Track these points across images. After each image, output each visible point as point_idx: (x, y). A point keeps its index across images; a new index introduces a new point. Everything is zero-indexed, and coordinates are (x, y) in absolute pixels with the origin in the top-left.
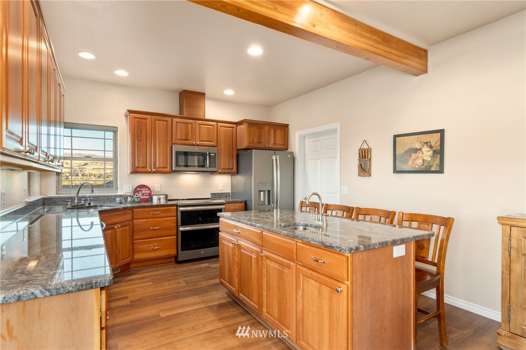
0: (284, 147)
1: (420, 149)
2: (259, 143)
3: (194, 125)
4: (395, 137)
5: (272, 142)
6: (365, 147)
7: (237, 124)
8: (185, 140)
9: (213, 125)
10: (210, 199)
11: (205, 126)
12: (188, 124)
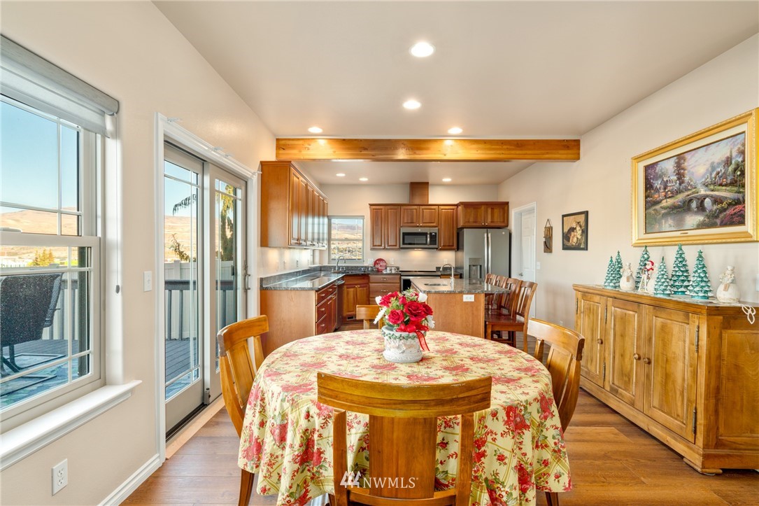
0: (504, 224)
1: (575, 229)
2: (475, 222)
3: (418, 210)
4: (564, 216)
5: (489, 220)
6: (548, 225)
7: (457, 205)
8: (411, 223)
9: (435, 209)
10: (435, 272)
11: (428, 210)
12: (413, 209)
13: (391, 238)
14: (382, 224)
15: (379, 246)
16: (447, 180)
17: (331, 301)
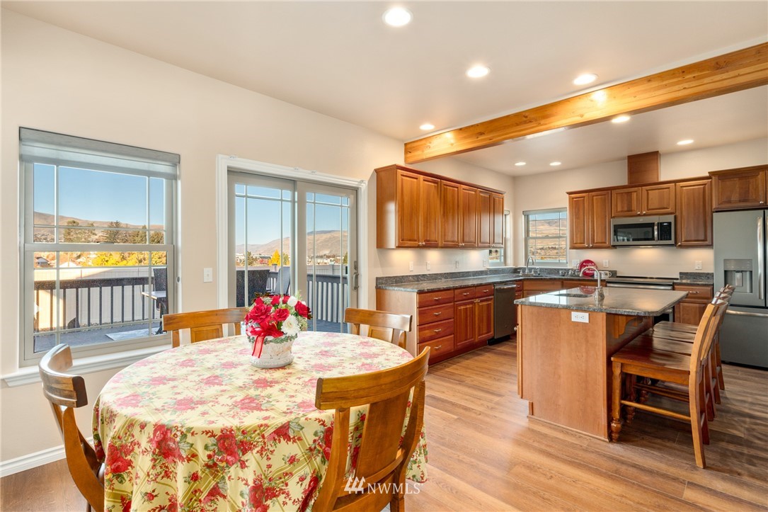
2: (744, 200)
7: (710, 177)
8: (628, 211)
9: (669, 188)
10: (678, 279)
11: (657, 191)
12: (631, 192)
13: (597, 233)
14: (584, 216)
15: (581, 243)
16: (685, 142)
17: (471, 306)
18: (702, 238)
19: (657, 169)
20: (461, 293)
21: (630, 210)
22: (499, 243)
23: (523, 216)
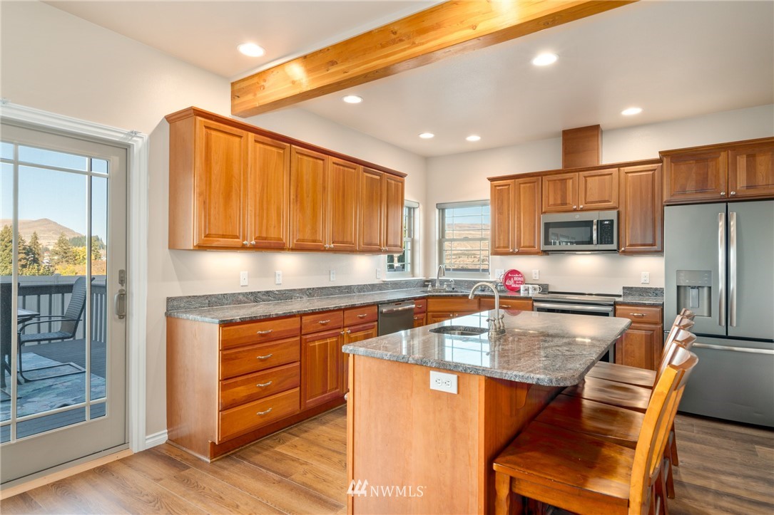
2: (702, 190)
5: (742, 182)
7: (660, 161)
8: (562, 204)
9: (611, 174)
10: (620, 296)
11: (597, 178)
12: (566, 179)
13: (524, 234)
14: (508, 211)
15: (504, 247)
16: (632, 112)
17: (334, 339)
18: (649, 241)
19: (598, 149)
20: (315, 321)
21: (564, 203)
22: (396, 246)
23: (437, 211)
